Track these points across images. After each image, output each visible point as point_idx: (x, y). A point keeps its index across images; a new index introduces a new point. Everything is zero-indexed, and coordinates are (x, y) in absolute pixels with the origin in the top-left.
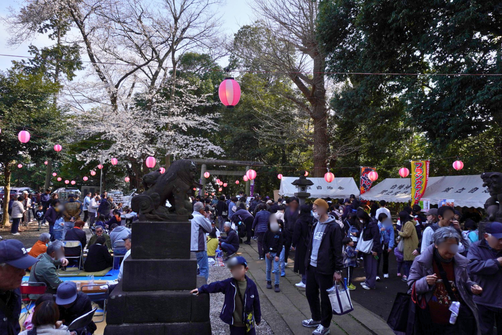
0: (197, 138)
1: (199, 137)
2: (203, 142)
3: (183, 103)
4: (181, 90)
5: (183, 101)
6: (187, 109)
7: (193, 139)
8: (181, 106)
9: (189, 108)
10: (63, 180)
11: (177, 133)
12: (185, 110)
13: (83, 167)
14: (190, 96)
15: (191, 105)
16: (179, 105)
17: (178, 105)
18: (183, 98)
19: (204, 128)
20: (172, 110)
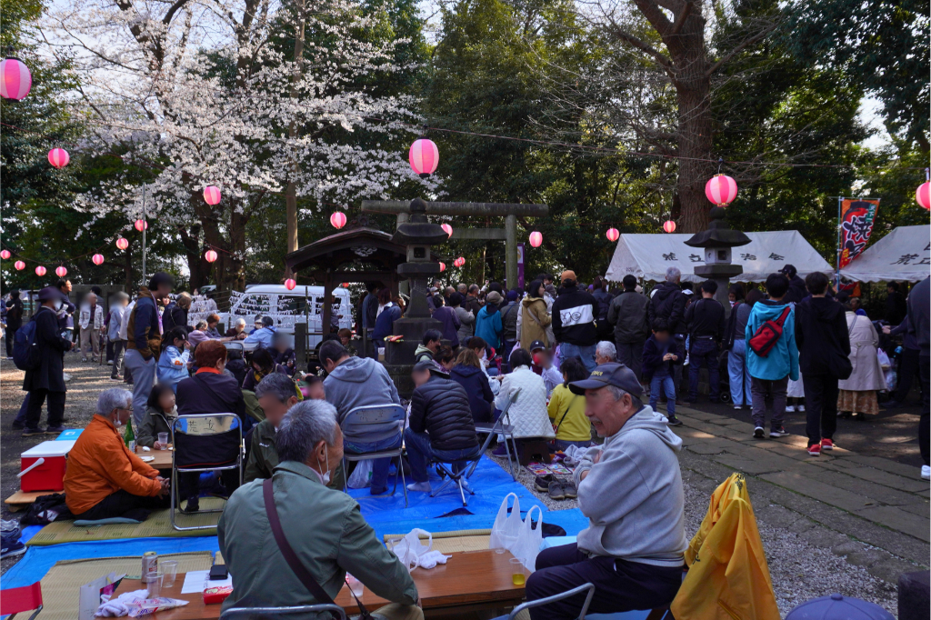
0: (373, 152)
1: (376, 148)
2: (389, 161)
3: (334, 64)
4: (334, 29)
5: (333, 59)
6: (341, 82)
7: (363, 154)
8: (327, 73)
9: (346, 80)
10: (30, 267)
11: (320, 140)
12: (336, 84)
13: (80, 233)
14: (353, 45)
15: (351, 72)
16: (319, 73)
17: (321, 71)
18: (335, 52)
19: (380, 128)
20: (302, 84)
